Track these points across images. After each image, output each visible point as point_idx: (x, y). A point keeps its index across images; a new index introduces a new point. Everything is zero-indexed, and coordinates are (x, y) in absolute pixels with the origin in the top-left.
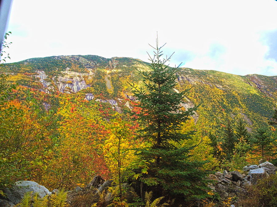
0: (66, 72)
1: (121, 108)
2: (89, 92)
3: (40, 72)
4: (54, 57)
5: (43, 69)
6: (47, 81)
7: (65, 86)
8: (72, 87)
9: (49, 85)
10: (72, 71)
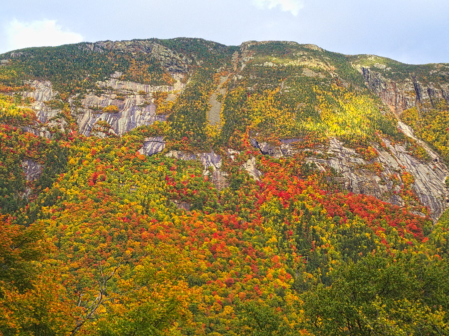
0: (110, 83)
1: (227, 175)
2: (154, 133)
3: (41, 84)
4: (84, 44)
5: (50, 76)
6: (51, 107)
7: (98, 119)
8: (114, 121)
9: (53, 115)
10: (126, 80)
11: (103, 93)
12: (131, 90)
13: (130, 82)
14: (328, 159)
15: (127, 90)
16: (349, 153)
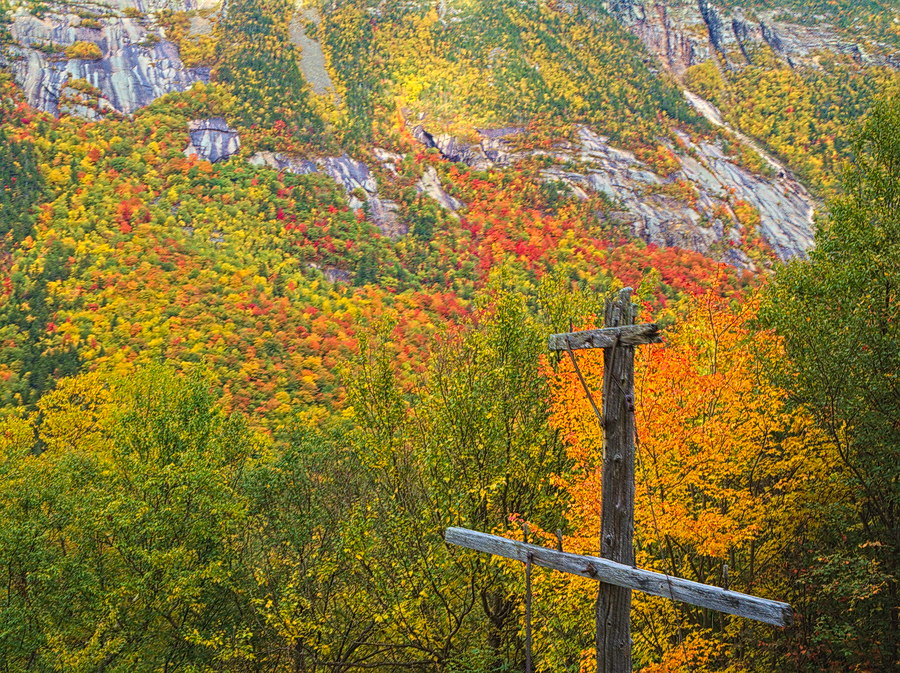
1: (396, 207)
2: (205, 111)
12: (107, 6)
14: (586, 173)
16: (624, 161)
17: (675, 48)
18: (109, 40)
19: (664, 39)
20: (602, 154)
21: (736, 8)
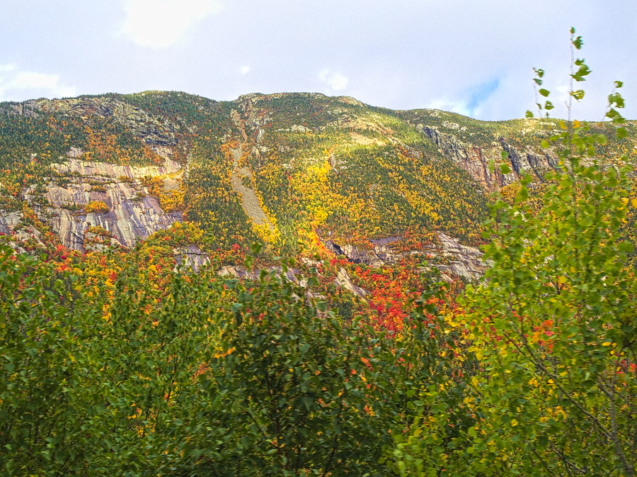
0: (72, 166)
1: (324, 297)
2: (183, 241)
4: (7, 105)
6: (5, 208)
7: (85, 224)
8: (110, 225)
9: (15, 222)
10: (93, 160)
11: (69, 182)
12: (107, 176)
13: (100, 163)
14: (449, 264)
15: (102, 176)
16: (473, 254)
17: (491, 175)
18: (112, 198)
19: (483, 170)
20: (457, 250)
21: (528, 147)
